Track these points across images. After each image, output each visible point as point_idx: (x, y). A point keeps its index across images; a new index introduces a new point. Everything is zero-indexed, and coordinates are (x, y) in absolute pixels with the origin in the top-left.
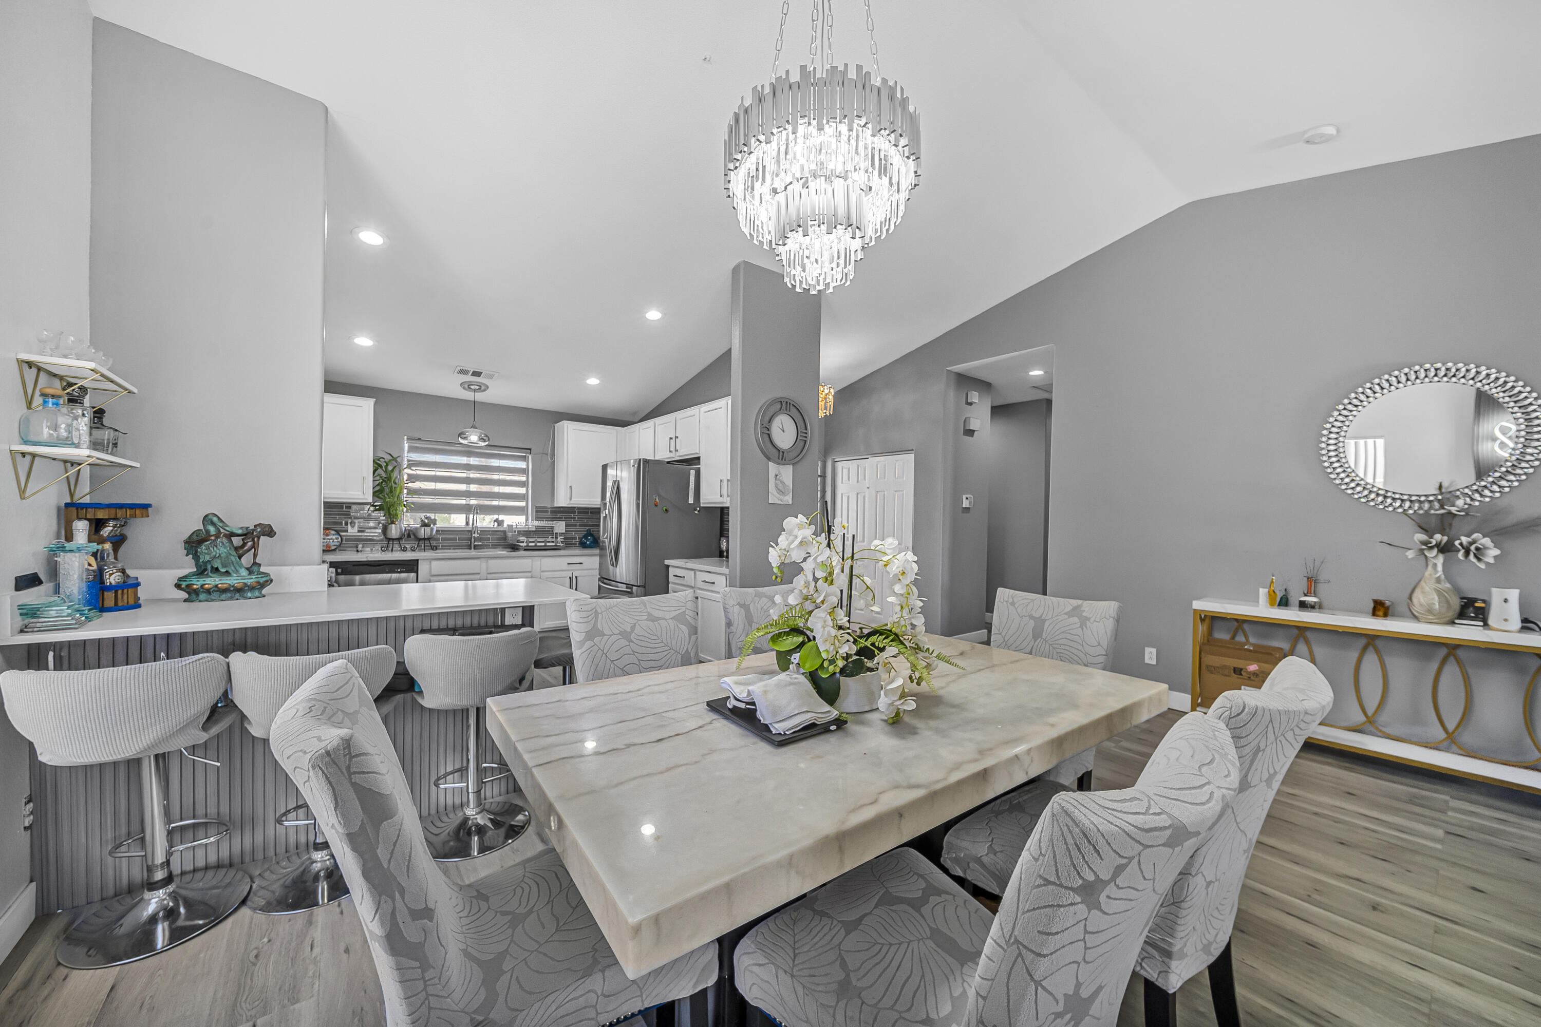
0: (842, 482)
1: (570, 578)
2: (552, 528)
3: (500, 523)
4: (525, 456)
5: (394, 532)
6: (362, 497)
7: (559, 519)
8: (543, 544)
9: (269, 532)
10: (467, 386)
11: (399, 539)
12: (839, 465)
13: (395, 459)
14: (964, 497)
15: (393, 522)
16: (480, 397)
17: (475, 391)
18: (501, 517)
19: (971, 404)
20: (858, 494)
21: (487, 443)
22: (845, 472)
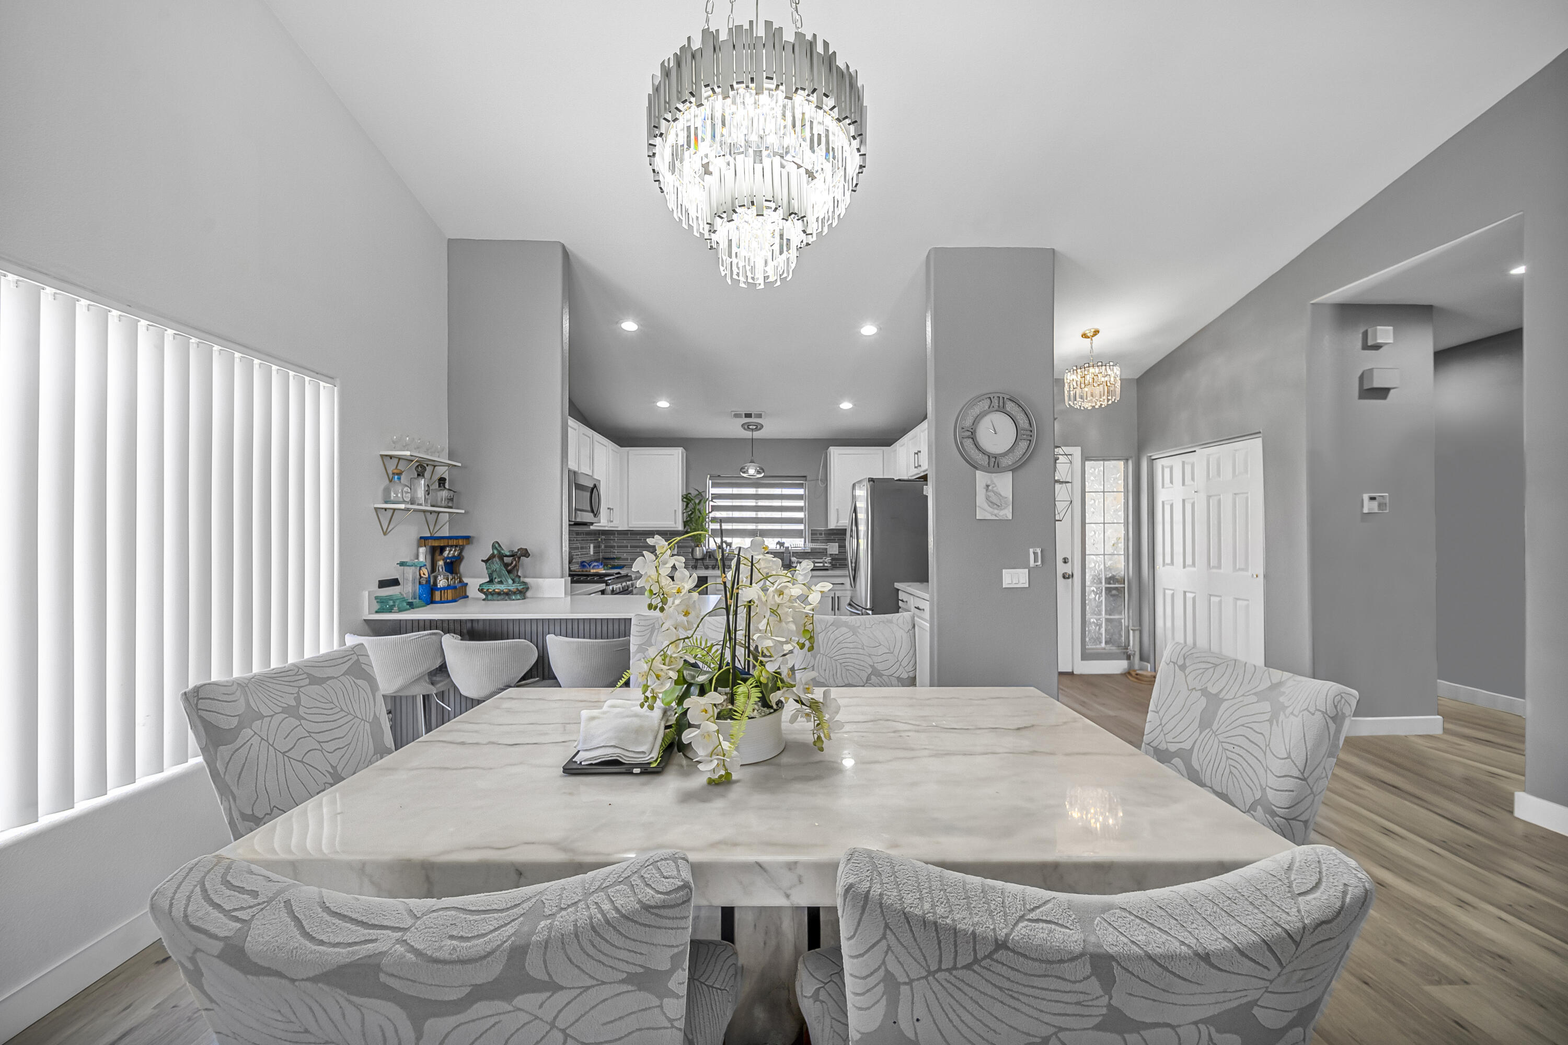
0: (1163, 487)
1: (832, 598)
2: (826, 549)
3: (781, 544)
4: (803, 483)
5: (698, 553)
6: (674, 526)
7: (833, 541)
8: (821, 565)
9: (525, 553)
10: (746, 426)
11: (702, 559)
12: (1159, 464)
13: (700, 494)
14: (1366, 497)
15: (698, 546)
16: (757, 435)
17: (752, 430)
18: (783, 540)
19: (1377, 347)
20: (1184, 501)
21: (763, 474)
22: (1167, 471)
